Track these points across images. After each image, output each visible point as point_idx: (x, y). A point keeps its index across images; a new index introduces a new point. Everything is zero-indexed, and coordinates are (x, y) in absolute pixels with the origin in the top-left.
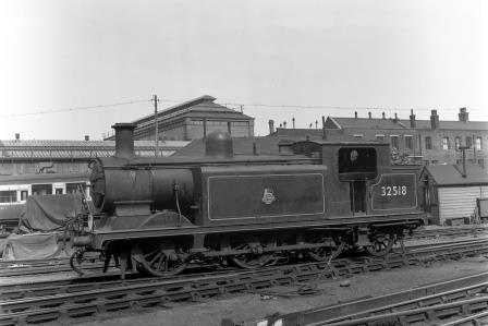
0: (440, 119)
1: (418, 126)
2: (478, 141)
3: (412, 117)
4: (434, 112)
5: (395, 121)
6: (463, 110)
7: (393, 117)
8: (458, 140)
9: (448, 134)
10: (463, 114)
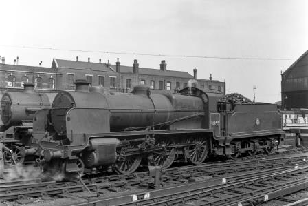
0: (140, 67)
1: (121, 71)
2: (169, 84)
3: (118, 63)
4: (136, 61)
5: (107, 65)
6: (163, 62)
7: (107, 63)
8: (153, 84)
9: (145, 78)
10: (163, 65)
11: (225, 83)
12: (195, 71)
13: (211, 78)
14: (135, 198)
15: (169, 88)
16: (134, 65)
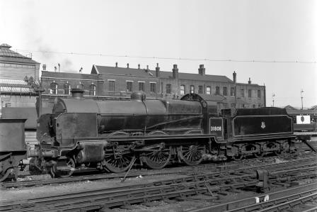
0: (179, 72)
1: (161, 76)
2: (208, 89)
3: (157, 69)
4: (175, 66)
5: (146, 71)
6: (201, 66)
7: (146, 68)
8: (192, 88)
9: (185, 83)
10: (202, 69)
11: (264, 87)
12: (234, 75)
13: (249, 82)
14: (258, 200)
15: (208, 93)
16: (174, 70)
